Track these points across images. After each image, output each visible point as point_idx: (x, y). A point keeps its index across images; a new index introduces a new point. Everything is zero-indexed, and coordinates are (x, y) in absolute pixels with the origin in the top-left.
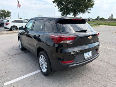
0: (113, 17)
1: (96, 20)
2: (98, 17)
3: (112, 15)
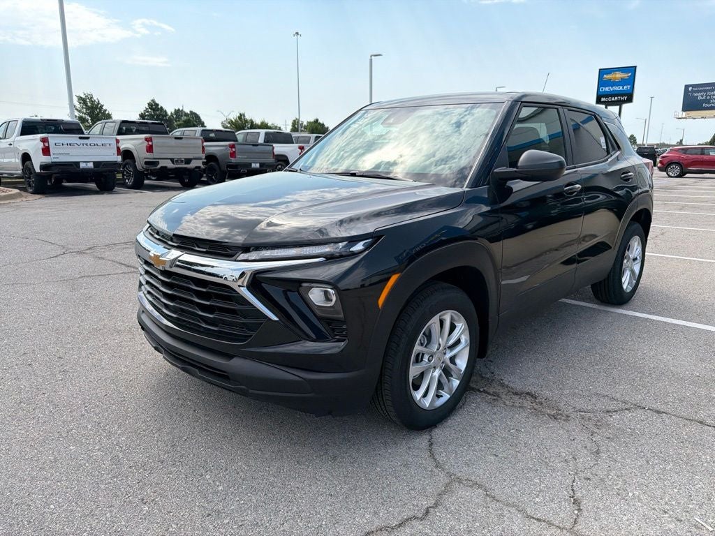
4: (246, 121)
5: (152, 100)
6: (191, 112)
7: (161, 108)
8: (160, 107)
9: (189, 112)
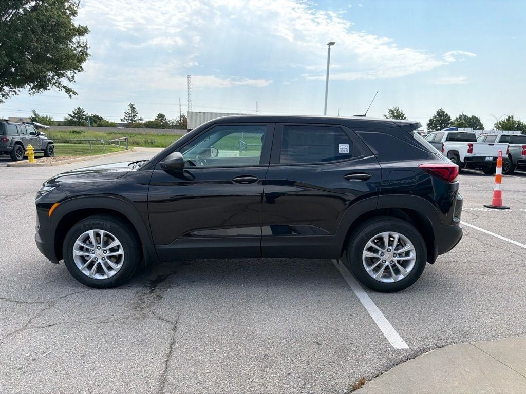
0: (139, 116)
1: (69, 123)
2: (79, 113)
3: (133, 109)
4: (514, 122)
5: (440, 110)
6: (473, 116)
7: (447, 114)
8: (445, 114)
9: (471, 117)
